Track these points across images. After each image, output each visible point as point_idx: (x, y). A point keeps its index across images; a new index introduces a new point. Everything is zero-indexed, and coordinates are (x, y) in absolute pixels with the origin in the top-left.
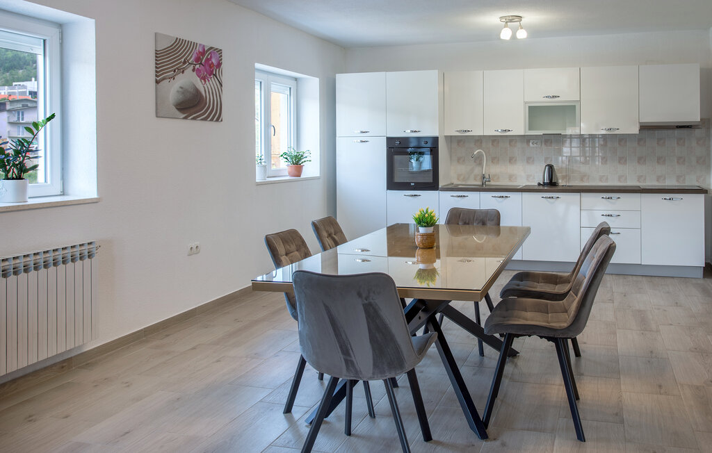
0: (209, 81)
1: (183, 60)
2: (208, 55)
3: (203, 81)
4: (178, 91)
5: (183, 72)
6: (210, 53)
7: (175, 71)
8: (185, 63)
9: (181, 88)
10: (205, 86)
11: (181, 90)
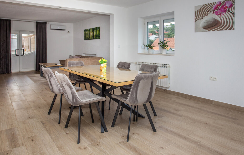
0: (223, 14)
1: (207, 11)
2: (223, 4)
3: (219, 16)
4: (204, 23)
5: (207, 15)
6: (225, 3)
7: (203, 16)
8: (208, 11)
9: (206, 21)
10: (221, 17)
11: (206, 22)
